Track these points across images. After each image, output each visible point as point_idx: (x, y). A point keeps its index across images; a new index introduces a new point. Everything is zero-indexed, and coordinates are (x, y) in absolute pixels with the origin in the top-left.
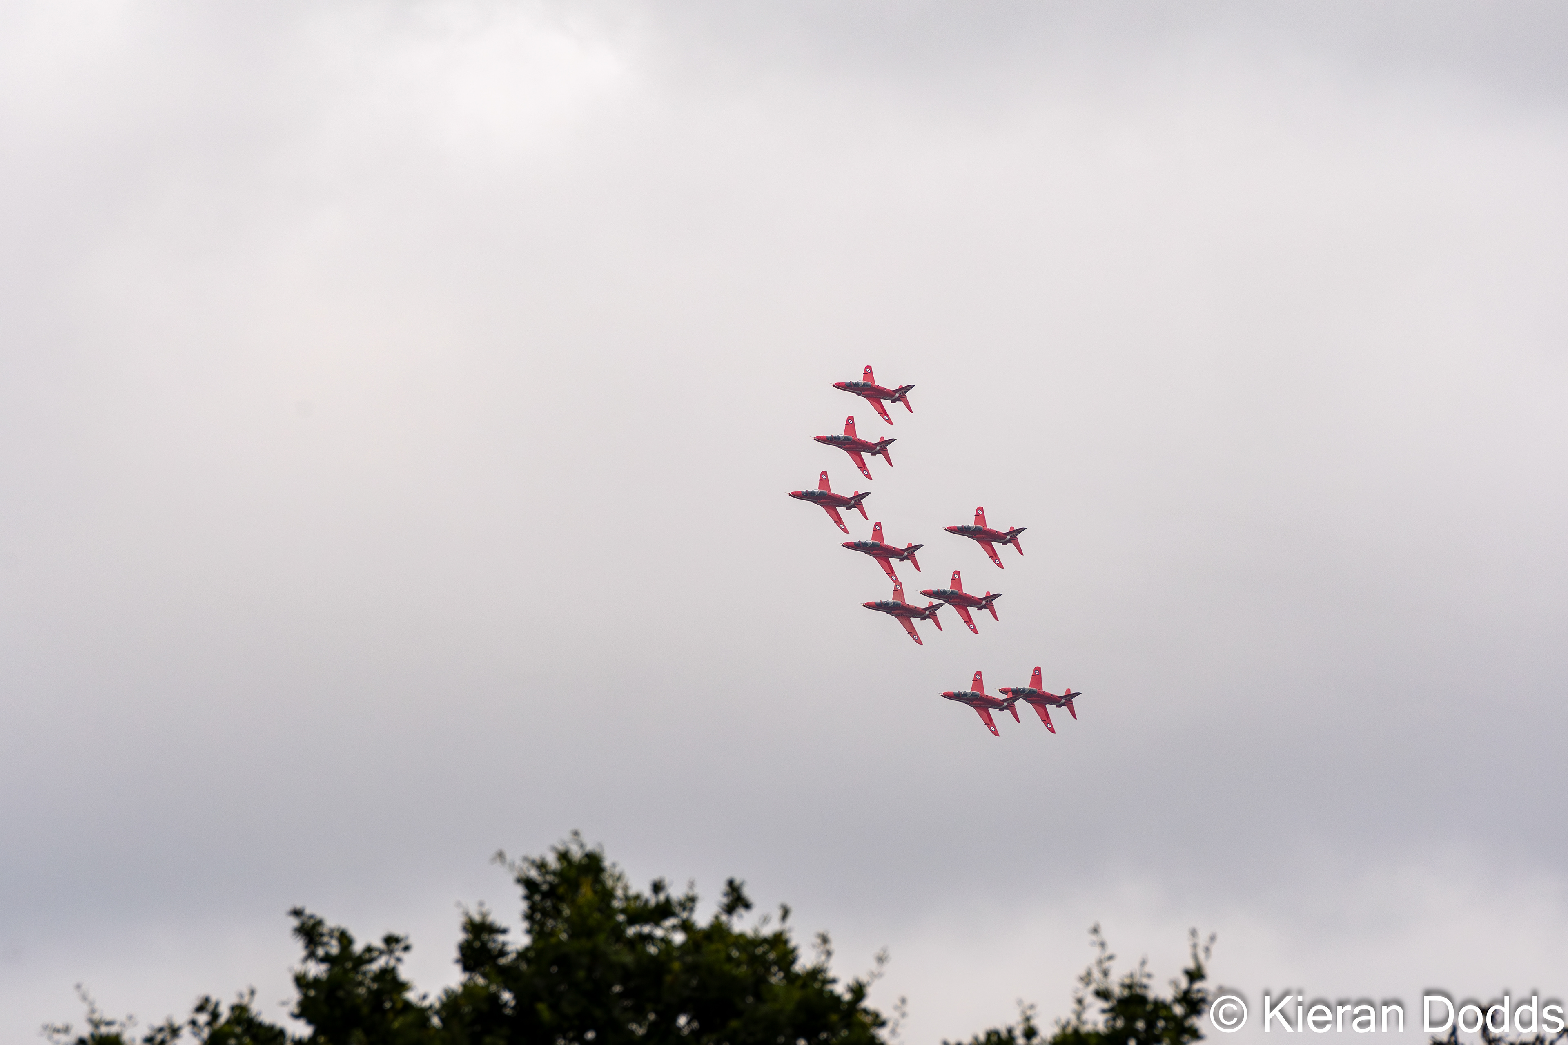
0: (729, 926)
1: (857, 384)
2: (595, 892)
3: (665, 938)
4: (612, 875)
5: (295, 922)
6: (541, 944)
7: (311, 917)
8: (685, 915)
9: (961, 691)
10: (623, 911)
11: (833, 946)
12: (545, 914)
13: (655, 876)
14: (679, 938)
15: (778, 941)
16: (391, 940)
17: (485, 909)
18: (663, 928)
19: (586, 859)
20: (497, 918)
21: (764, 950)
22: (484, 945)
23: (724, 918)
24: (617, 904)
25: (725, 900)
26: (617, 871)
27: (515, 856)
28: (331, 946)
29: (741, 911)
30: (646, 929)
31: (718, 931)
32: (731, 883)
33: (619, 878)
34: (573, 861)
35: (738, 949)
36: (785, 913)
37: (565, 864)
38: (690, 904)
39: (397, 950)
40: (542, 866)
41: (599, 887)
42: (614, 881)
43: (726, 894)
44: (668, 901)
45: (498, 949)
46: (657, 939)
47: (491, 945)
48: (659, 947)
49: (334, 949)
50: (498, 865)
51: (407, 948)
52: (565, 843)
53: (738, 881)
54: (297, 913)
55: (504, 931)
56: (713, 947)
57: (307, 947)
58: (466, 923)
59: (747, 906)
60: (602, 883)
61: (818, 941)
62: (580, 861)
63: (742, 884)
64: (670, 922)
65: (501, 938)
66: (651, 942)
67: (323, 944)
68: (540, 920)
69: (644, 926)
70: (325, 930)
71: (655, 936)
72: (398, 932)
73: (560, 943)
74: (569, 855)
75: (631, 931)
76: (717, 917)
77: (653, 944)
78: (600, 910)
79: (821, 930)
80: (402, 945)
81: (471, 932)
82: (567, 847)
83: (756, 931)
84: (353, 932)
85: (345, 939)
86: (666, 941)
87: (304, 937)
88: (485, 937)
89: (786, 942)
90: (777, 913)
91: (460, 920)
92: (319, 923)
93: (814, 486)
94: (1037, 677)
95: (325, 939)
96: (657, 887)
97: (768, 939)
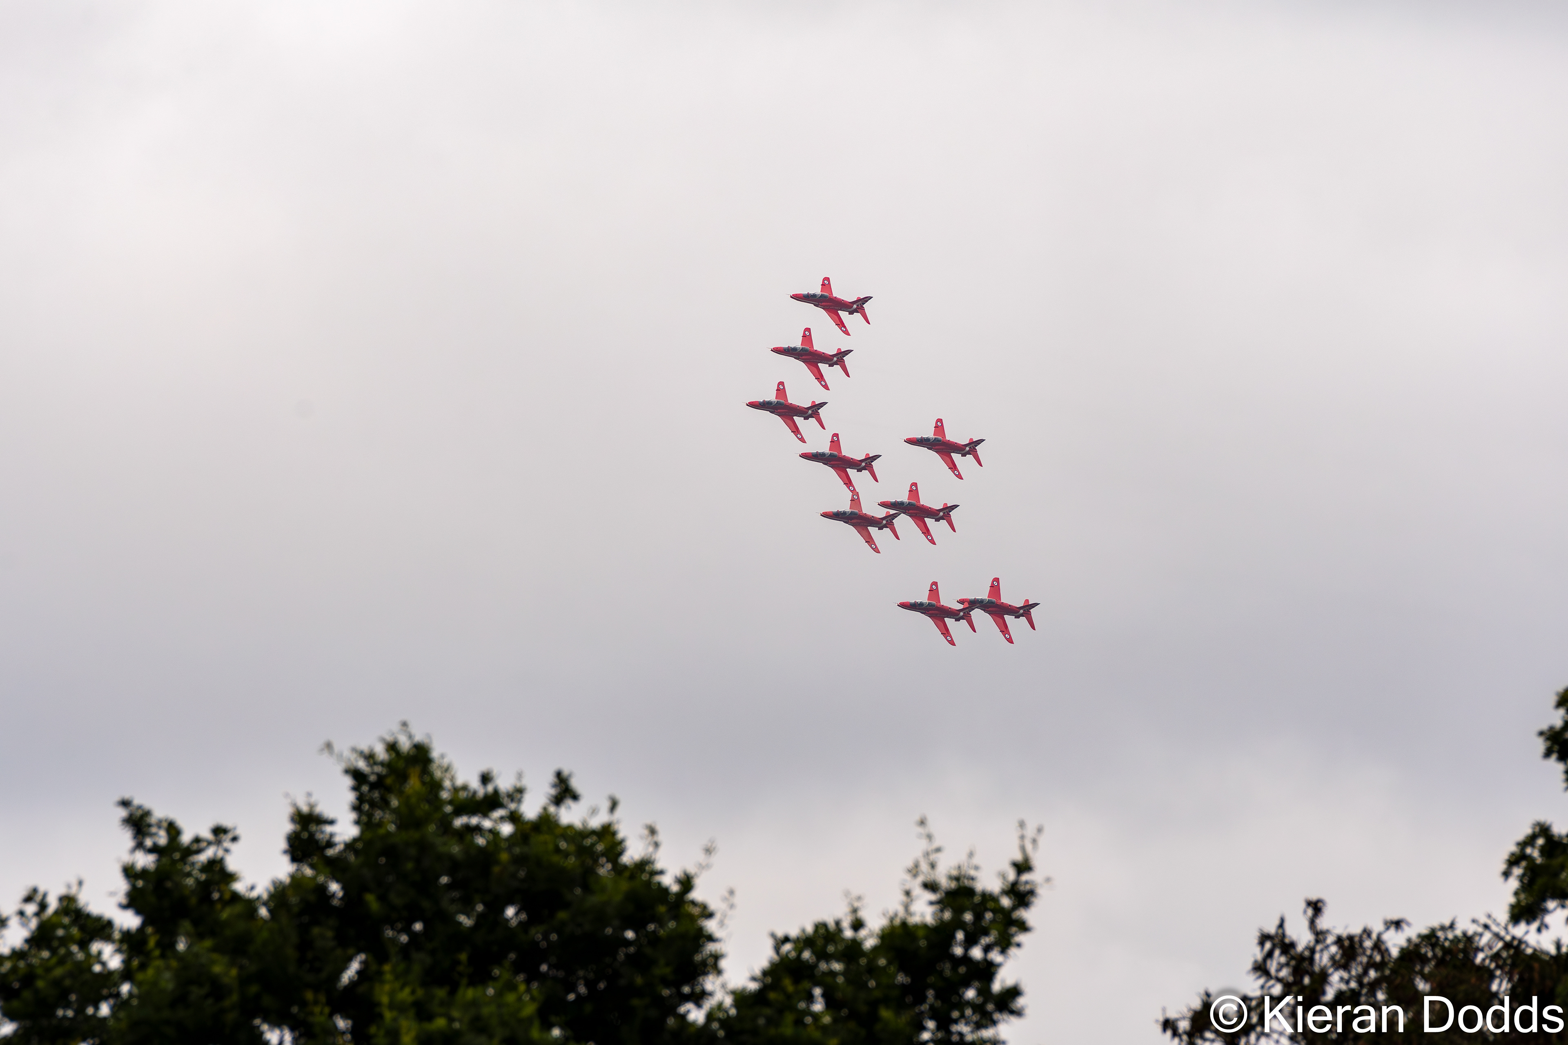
0: (557, 818)
1: (814, 296)
2: (423, 783)
3: (493, 829)
4: (440, 767)
5: (123, 813)
6: (369, 835)
7: (139, 807)
8: (513, 806)
9: (917, 601)
10: (451, 802)
11: (661, 837)
12: (373, 804)
13: (483, 767)
14: (507, 829)
15: (607, 832)
16: (219, 831)
17: (313, 800)
18: (491, 819)
19: (414, 750)
20: (325, 809)
21: (593, 841)
22: (312, 835)
23: (552, 809)
24: (445, 795)
25: (553, 792)
26: (445, 762)
27: (343, 746)
28: (160, 837)
29: (569, 802)
30: (474, 821)
31: (546, 822)
32: (559, 775)
33: (447, 769)
34: (401, 752)
35: (566, 840)
36: (614, 805)
37: (394, 755)
38: (519, 796)
39: (225, 840)
40: (370, 757)
41: (427, 779)
42: (442, 772)
43: (554, 786)
44: (496, 792)
45: (325, 840)
46: (486, 830)
47: (319, 836)
48: (487, 838)
49: (162, 839)
50: (325, 755)
51: (235, 839)
52: (393, 734)
53: (566, 772)
54: (125, 803)
55: (331, 822)
56: (542, 838)
57: (135, 837)
58: (294, 814)
59: (575, 797)
60: (431, 775)
61: (646, 832)
62: (408, 753)
63: (570, 775)
64: (498, 813)
65: (328, 829)
66: (479, 833)
67: (151, 835)
68: (368, 811)
69: (472, 817)
70: (153, 820)
71: (483, 828)
72: (226, 823)
73: (389, 834)
74: (397, 745)
75: (459, 822)
76: (545, 809)
77: (481, 836)
78: (429, 802)
79: (649, 821)
80: (230, 836)
81: (299, 823)
82: (396, 738)
83: (584, 823)
84: (181, 823)
85: (173, 830)
86: (494, 832)
87: (132, 828)
88: (313, 827)
89: (614, 834)
90: (606, 805)
91: (288, 811)
92: (147, 814)
93: (771, 396)
94: (995, 587)
95: (154, 830)
96: (485, 779)
97: (597, 830)
